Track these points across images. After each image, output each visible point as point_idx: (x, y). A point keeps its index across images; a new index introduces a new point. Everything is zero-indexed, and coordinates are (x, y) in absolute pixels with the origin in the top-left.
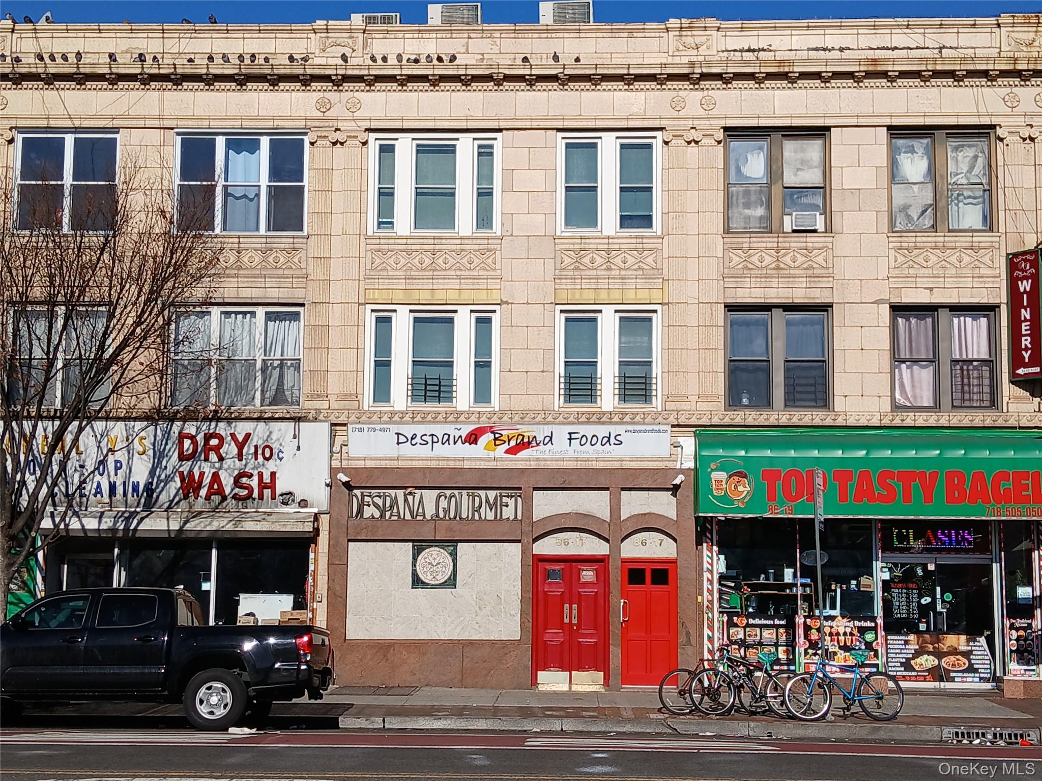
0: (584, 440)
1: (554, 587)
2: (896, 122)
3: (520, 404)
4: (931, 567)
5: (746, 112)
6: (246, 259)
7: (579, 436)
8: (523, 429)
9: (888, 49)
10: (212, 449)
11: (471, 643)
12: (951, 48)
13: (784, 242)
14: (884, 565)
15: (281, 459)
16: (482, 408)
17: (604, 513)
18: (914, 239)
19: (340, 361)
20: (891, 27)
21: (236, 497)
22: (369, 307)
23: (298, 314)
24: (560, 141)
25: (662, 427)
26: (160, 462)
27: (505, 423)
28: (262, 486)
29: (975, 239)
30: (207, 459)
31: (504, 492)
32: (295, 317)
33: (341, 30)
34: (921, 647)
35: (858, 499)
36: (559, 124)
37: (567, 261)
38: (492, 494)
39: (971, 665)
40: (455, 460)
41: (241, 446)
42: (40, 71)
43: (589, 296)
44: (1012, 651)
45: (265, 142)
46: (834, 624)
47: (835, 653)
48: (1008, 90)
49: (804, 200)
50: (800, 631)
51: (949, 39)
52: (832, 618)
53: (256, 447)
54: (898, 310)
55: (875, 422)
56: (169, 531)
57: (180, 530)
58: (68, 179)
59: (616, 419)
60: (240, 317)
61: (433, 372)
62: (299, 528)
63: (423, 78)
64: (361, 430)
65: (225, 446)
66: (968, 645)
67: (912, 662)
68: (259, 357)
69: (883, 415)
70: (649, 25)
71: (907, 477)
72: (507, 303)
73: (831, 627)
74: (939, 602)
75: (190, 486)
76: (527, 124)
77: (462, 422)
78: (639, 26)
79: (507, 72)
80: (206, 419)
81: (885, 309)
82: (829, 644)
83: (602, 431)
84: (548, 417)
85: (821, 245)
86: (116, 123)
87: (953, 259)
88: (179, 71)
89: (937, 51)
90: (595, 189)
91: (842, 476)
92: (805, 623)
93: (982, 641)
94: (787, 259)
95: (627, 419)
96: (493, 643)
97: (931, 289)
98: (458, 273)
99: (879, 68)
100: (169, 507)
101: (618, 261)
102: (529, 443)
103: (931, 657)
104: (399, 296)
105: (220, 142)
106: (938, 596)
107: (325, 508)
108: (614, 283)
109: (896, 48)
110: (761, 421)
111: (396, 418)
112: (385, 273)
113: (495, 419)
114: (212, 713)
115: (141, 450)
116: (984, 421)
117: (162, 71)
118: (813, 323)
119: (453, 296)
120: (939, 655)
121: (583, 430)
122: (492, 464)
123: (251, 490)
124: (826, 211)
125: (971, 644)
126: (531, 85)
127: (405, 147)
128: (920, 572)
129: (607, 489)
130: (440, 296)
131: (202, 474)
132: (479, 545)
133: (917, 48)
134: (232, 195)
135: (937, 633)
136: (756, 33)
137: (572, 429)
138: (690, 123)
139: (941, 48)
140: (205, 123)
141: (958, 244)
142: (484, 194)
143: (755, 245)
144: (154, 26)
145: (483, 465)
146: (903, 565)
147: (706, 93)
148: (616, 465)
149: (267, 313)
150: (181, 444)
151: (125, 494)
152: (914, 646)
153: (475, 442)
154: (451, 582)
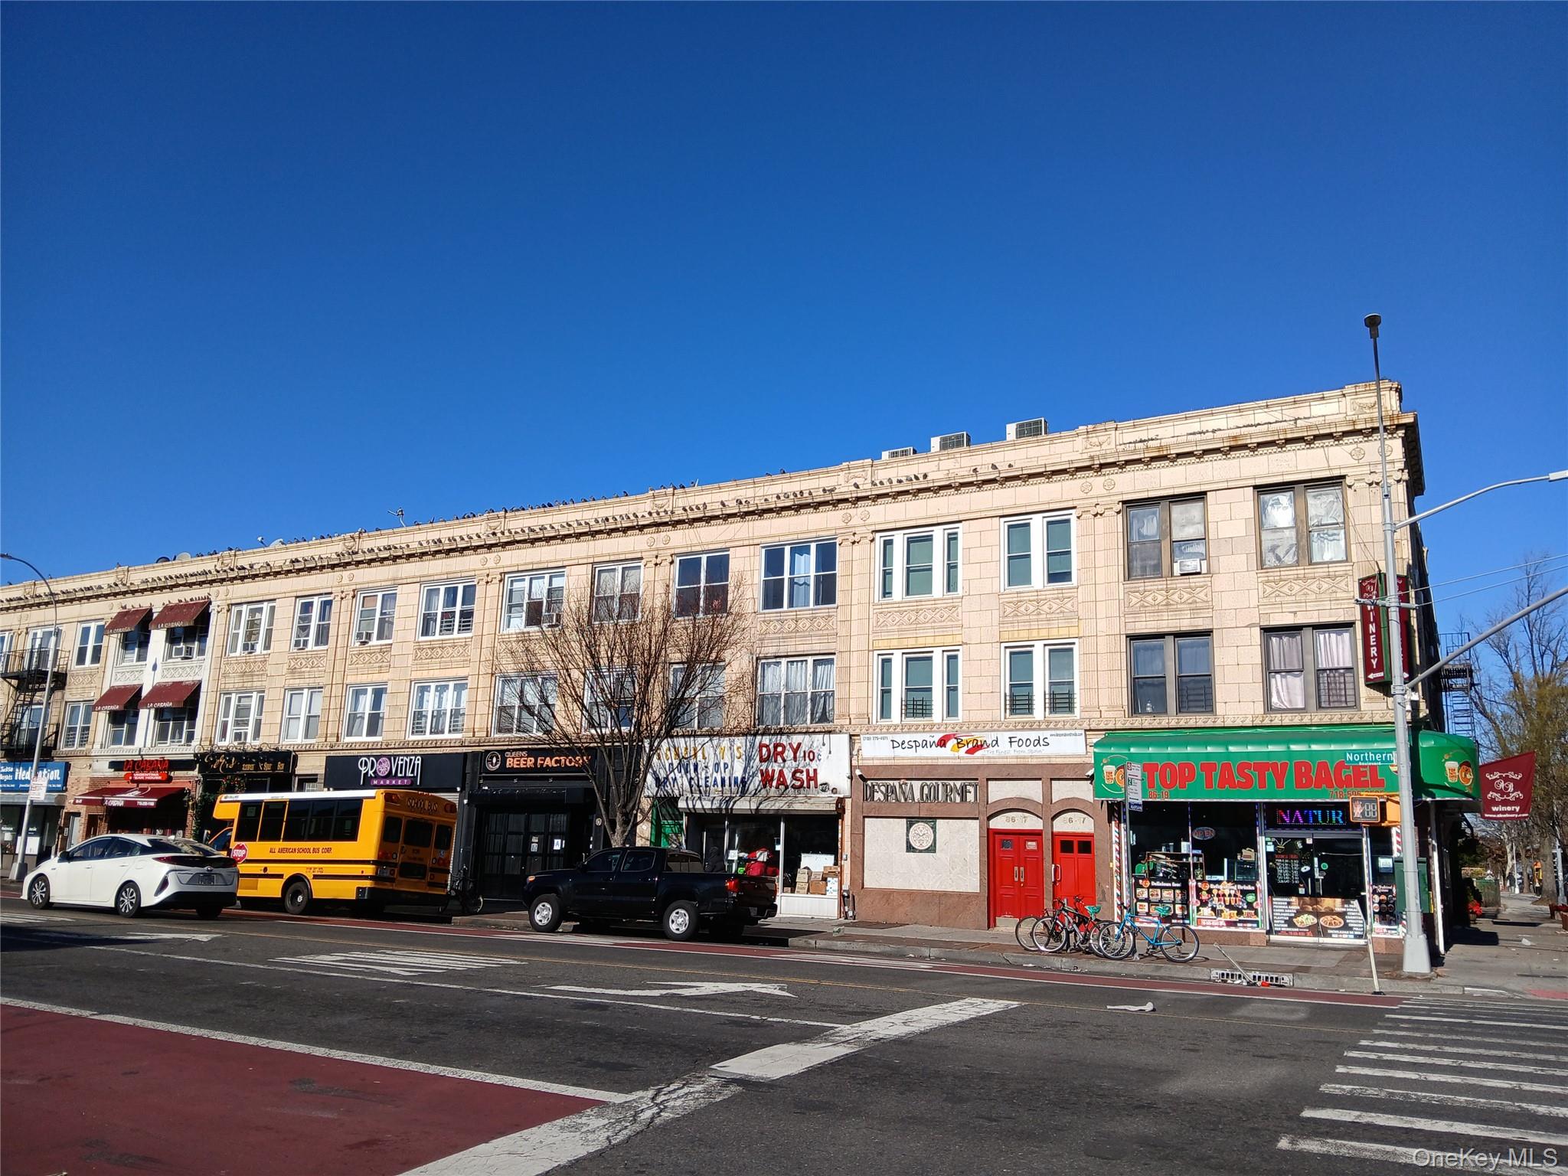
0: (1021, 742)
1: (1006, 853)
2: (1259, 482)
3: (976, 716)
4: (1309, 841)
5: (1139, 487)
6: (800, 625)
7: (1017, 739)
8: (976, 735)
9: (1252, 426)
10: (778, 754)
11: (945, 895)
12: (1305, 418)
13: (1171, 584)
14: (1268, 839)
15: (820, 760)
16: (951, 720)
17: (1038, 798)
18: (1278, 574)
19: (857, 691)
20: (1254, 409)
21: (794, 787)
22: (876, 653)
23: (833, 660)
24: (1003, 525)
25: (1078, 732)
26: (749, 764)
27: (964, 732)
28: (809, 779)
29: (1330, 569)
30: (776, 761)
31: (967, 782)
32: (831, 662)
33: (858, 468)
34: (1302, 908)
35: (1221, 785)
36: (1000, 513)
37: (1009, 610)
38: (958, 784)
39: (1346, 925)
40: (932, 759)
41: (795, 752)
42: (685, 517)
43: (1024, 635)
44: (1375, 913)
45: (813, 546)
46: (1221, 887)
47: (1222, 911)
48: (1355, 446)
49: (1190, 550)
50: (1193, 893)
51: (1303, 412)
52: (1219, 882)
53: (805, 752)
54: (1268, 631)
55: (1248, 723)
56: (751, 810)
57: (757, 809)
58: (703, 583)
59: (1043, 726)
60: (799, 664)
61: (918, 696)
62: (827, 808)
63: (906, 492)
64: (869, 739)
65: (786, 752)
66: (1343, 907)
67: (1295, 920)
68: (810, 691)
69: (1256, 717)
70: (1064, 434)
71: (1262, 768)
72: (966, 644)
73: (1219, 890)
74: (1316, 870)
75: (767, 779)
76: (978, 515)
77: (935, 731)
78: (1057, 435)
79: (961, 481)
80: (775, 734)
81: (1257, 631)
82: (1217, 903)
83: (1033, 735)
84: (995, 726)
85: (1202, 584)
86: (728, 545)
87: (1314, 587)
88: (760, 508)
89: (1292, 422)
90: (1028, 556)
91: (1208, 768)
92: (1197, 886)
93: (1356, 903)
94: (1176, 597)
95: (1052, 726)
96: (960, 894)
97: (1295, 613)
98: (933, 624)
99: (1240, 443)
100: (755, 794)
101: (1045, 608)
102: (982, 746)
103: (1311, 917)
104: (895, 643)
105: (787, 550)
106: (1316, 865)
107: (848, 794)
108: (1042, 625)
109: (1259, 424)
110: (1155, 724)
111: (891, 730)
112: (885, 628)
113: (957, 728)
114: (678, 929)
115: (738, 755)
116: (1341, 719)
117: (751, 509)
118: (1199, 646)
119: (930, 641)
120: (1318, 914)
121: (1019, 735)
122: (957, 762)
123: (803, 783)
124: (1206, 557)
125: (1346, 906)
126: (980, 488)
127: (899, 541)
128: (1299, 845)
129: (1040, 779)
130: (921, 642)
131: (773, 771)
132: (951, 821)
133: (1276, 422)
134: (796, 583)
135: (1315, 895)
136: (1145, 428)
137: (1011, 734)
138: (1095, 501)
139: (1296, 420)
140: (777, 539)
141: (1316, 575)
142: (952, 568)
143: (1149, 588)
144: (750, 481)
145: (951, 762)
146: (1285, 839)
147: (1107, 477)
148: (1046, 761)
149: (814, 661)
150: (761, 751)
151: (730, 785)
152: (1295, 907)
153: (944, 745)
154: (932, 849)
